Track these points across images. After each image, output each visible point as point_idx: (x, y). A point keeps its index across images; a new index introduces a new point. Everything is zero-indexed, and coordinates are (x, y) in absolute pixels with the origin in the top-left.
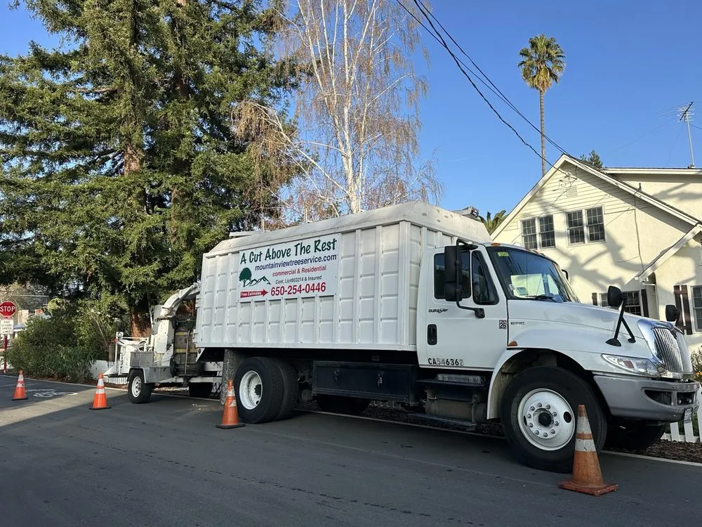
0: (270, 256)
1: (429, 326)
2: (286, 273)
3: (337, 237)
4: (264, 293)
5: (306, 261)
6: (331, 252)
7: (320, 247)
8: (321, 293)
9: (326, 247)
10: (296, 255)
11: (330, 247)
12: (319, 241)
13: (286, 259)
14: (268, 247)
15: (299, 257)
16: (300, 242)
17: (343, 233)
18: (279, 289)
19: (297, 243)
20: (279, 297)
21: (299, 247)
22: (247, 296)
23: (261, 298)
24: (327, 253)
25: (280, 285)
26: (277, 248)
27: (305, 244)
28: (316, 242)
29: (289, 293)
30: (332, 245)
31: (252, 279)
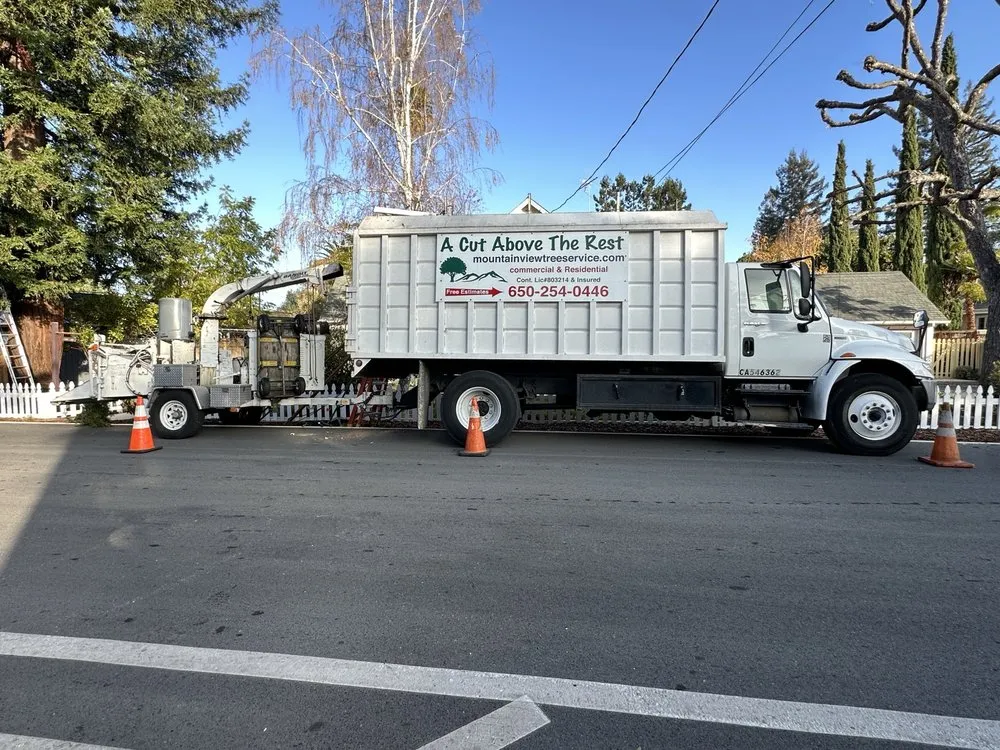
0: (501, 247)
1: (745, 339)
2: (535, 270)
3: (623, 235)
4: (494, 292)
5: (571, 259)
6: (615, 252)
7: (595, 243)
8: (600, 298)
9: (607, 245)
10: (553, 249)
11: (613, 247)
12: (594, 237)
13: (533, 252)
14: (499, 235)
15: (557, 252)
16: (559, 234)
17: (631, 232)
18: (525, 289)
19: (554, 235)
20: (526, 298)
21: (558, 241)
22: (460, 294)
23: (489, 298)
24: (607, 252)
25: (527, 284)
26: (514, 238)
27: (569, 237)
28: (587, 237)
29: (542, 295)
30: (616, 244)
31: (468, 272)
